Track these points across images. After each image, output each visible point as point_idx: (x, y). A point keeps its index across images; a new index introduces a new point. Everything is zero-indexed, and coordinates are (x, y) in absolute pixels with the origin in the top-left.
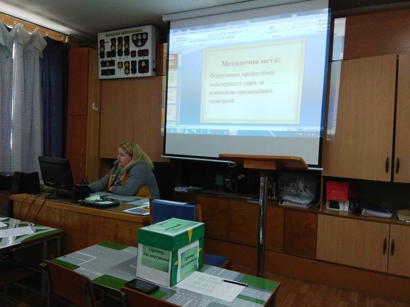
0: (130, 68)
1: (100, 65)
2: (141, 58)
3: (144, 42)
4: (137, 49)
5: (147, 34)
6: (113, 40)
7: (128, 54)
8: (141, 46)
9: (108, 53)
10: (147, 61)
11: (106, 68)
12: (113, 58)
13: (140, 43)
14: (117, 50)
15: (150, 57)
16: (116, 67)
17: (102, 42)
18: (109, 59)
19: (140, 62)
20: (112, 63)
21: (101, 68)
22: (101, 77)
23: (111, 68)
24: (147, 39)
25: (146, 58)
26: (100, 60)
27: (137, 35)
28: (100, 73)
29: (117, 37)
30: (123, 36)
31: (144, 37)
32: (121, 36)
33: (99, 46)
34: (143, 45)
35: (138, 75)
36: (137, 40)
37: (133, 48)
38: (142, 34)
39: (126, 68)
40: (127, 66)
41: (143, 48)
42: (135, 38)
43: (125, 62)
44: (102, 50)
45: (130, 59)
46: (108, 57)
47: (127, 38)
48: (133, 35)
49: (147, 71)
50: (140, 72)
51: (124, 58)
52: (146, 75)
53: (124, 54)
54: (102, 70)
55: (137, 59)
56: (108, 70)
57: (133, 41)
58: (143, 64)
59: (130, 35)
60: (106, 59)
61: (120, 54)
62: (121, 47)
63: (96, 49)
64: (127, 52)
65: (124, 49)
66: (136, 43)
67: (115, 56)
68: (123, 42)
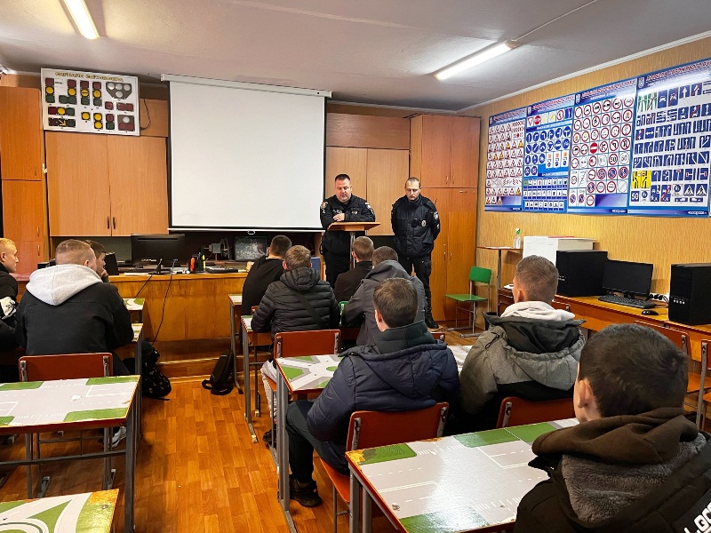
0: (104, 122)
1: (45, 111)
2: (122, 113)
3: (126, 94)
4: (115, 101)
5: (130, 85)
6: (71, 84)
7: (100, 105)
8: (123, 98)
9: (60, 97)
10: (132, 118)
11: (57, 117)
12: (71, 106)
13: (119, 94)
14: (78, 97)
15: (135, 114)
16: (77, 118)
17: (50, 82)
18: (65, 106)
19: (120, 117)
20: (70, 112)
21: (46, 116)
22: (47, 127)
23: (66, 118)
24: (130, 92)
25: (129, 113)
26: (46, 104)
27: (115, 84)
28: (45, 121)
29: (78, 79)
30: (91, 81)
31: (127, 88)
32: (85, 79)
33: (43, 85)
35: (116, 131)
36: (115, 90)
37: (106, 97)
38: (123, 85)
39: (96, 121)
40: (98, 118)
41: (125, 101)
42: (111, 87)
43: (95, 114)
44: (50, 91)
45: (103, 110)
46: (61, 102)
47: (97, 86)
48: (107, 84)
49: (133, 130)
50: (120, 129)
51: (92, 108)
52: (129, 133)
53: (91, 102)
54: (50, 119)
55: (116, 112)
56: (63, 120)
57: (108, 89)
58: (126, 120)
59: (103, 83)
60: (57, 104)
61: (85, 101)
62: (90, 92)
63: (39, 88)
64: (97, 102)
65: (91, 98)
66: (113, 93)
67: (75, 103)
68: (91, 89)
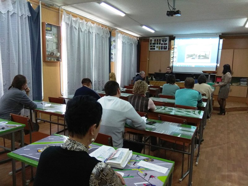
0: (161, 48)
1: (150, 47)
3: (166, 41)
4: (163, 43)
5: (167, 39)
6: (155, 40)
11: (152, 48)
13: (164, 41)
14: (156, 43)
15: (167, 45)
16: (156, 48)
17: (151, 40)
19: (164, 46)
20: (154, 46)
21: (150, 48)
22: (150, 50)
23: (154, 48)
26: (150, 45)
28: (150, 49)
29: (156, 39)
31: (166, 40)
32: (158, 39)
34: (165, 42)
39: (159, 48)
41: (165, 43)
42: (163, 40)
44: (151, 42)
45: (161, 45)
46: (153, 44)
47: (160, 40)
50: (164, 49)
51: (158, 45)
52: (166, 50)
59: (161, 39)
60: (152, 45)
62: (158, 42)
63: (149, 42)
66: (163, 41)
67: (155, 44)
68: (159, 41)
